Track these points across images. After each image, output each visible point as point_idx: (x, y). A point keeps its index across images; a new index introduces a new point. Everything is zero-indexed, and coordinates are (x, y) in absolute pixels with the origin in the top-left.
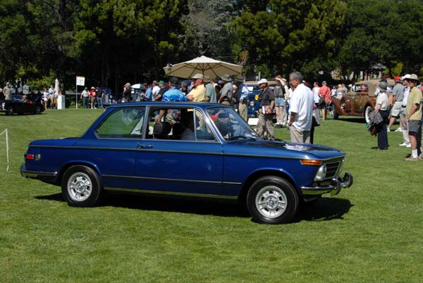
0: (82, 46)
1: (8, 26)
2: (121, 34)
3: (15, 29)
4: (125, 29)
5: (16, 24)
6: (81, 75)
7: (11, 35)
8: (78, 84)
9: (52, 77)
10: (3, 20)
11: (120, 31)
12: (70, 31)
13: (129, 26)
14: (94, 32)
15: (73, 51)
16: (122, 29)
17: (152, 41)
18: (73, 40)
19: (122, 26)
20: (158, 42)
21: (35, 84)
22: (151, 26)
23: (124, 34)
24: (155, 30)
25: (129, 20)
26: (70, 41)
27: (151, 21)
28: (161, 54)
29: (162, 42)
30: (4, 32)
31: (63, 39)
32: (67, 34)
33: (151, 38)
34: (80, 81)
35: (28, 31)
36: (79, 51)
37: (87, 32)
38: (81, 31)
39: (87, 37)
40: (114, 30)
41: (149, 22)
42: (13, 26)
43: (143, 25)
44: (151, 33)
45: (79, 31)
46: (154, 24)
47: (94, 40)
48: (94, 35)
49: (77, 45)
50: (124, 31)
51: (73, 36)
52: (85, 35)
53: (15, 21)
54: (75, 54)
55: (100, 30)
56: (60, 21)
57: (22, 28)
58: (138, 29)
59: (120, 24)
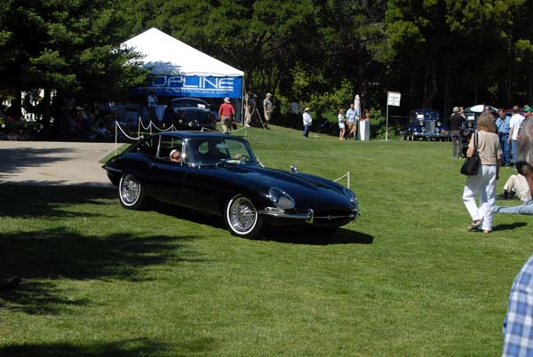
0: (397, 46)
1: (289, 14)
2: (457, 28)
3: (300, 18)
4: (463, 21)
5: (301, 11)
6: (395, 90)
7: (292, 28)
8: (389, 103)
9: (344, 90)
10: (284, 6)
11: (456, 24)
12: (378, 21)
13: (471, 15)
14: (416, 25)
15: (383, 53)
16: (460, 21)
17: (505, 38)
18: (383, 36)
19: (459, 16)
20: (515, 40)
21: (319, 100)
22: (504, 15)
23: (462, 27)
24: (511, 23)
25: (470, 7)
26: (379, 37)
27: (506, 7)
28: (519, 59)
29: (521, 41)
30: (284, 23)
31: (367, 34)
32: (376, 27)
33: (504, 35)
34: (394, 99)
35: (317, 20)
36: (392, 52)
37: (406, 24)
38: (396, 23)
39: (405, 32)
40: (447, 21)
41: (502, 9)
42: (296, 14)
43: (492, 14)
44: (505, 27)
45: (393, 22)
46: (510, 13)
47: (415, 36)
48: (416, 29)
49: (389, 43)
50: (461, 24)
51: (384, 29)
52: (403, 28)
53: (300, 7)
54: (385, 57)
55: (426, 21)
56: (364, 6)
57: (309, 18)
58: (484, 20)
59: (457, 12)
